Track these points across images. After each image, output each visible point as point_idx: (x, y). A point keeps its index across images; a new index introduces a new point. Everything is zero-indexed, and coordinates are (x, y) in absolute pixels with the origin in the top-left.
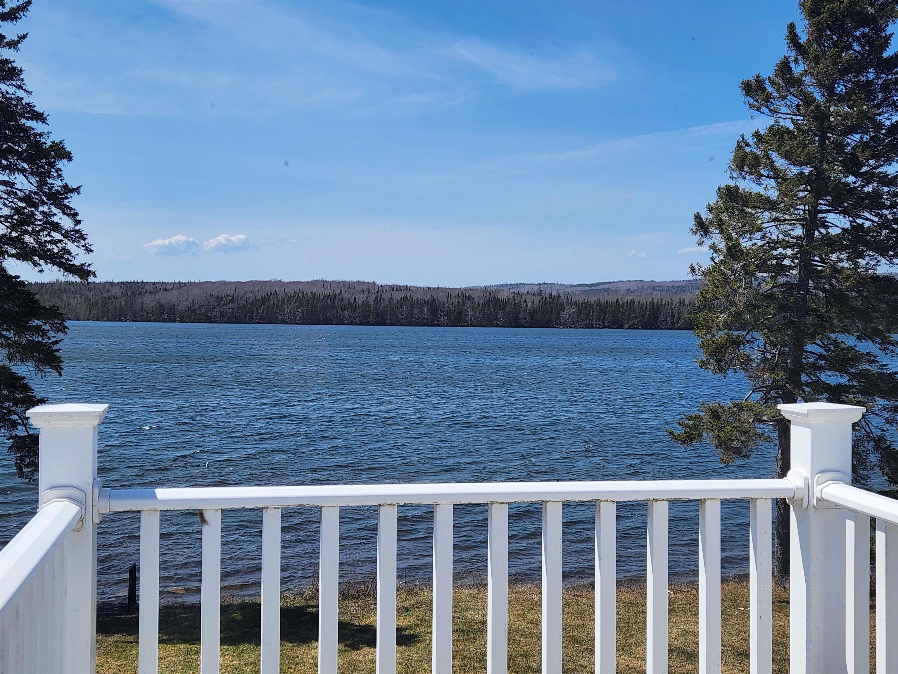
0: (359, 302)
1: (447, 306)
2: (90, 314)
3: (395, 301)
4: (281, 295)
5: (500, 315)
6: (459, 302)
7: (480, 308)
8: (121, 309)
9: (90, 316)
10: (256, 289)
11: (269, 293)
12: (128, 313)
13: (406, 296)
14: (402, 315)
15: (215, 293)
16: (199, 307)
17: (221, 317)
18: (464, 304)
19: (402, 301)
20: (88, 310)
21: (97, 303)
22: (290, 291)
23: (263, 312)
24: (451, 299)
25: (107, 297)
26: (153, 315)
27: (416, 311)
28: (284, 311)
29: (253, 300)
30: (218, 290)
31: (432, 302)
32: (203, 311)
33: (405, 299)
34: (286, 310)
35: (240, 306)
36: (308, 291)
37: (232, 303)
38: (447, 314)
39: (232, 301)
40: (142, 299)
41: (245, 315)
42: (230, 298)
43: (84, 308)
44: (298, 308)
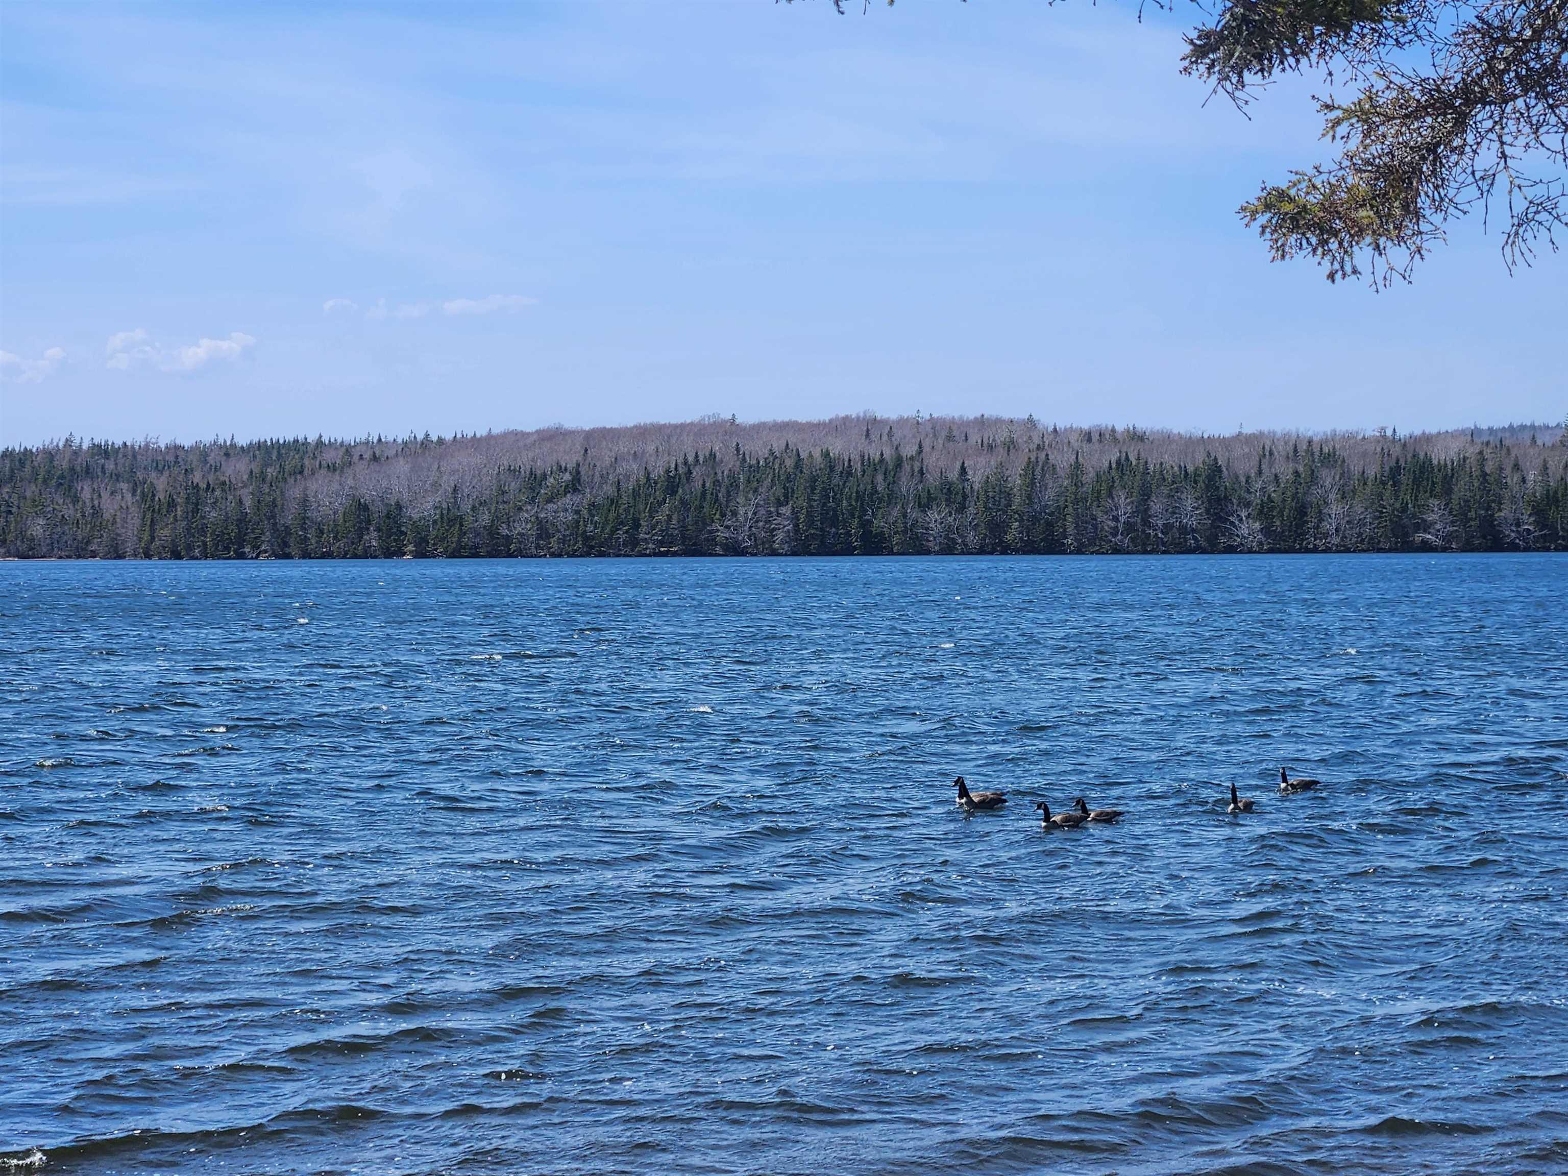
0: (976, 478)
1: (1259, 485)
2: (153, 539)
3: (1092, 474)
4: (730, 463)
5: (1435, 514)
6: (1296, 473)
7: (1368, 491)
8: (242, 520)
9: (152, 546)
10: (651, 448)
11: (691, 459)
12: (263, 533)
13: (1127, 458)
14: (1116, 519)
15: (524, 462)
16: (474, 508)
17: (539, 537)
18: (1313, 477)
19: (1113, 473)
20: (147, 528)
21: (172, 504)
22: (757, 450)
23: (670, 517)
24: (1271, 465)
25: (203, 486)
26: (335, 538)
27: (1156, 506)
28: (735, 514)
29: (638, 480)
30: (531, 455)
31: (1208, 476)
32: (485, 518)
33: (1122, 465)
34: (741, 511)
35: (599, 500)
36: (812, 451)
37: (575, 490)
38: (1261, 512)
39: (575, 486)
40: (306, 489)
41: (613, 532)
42: (567, 477)
43: (134, 521)
44: (779, 504)
